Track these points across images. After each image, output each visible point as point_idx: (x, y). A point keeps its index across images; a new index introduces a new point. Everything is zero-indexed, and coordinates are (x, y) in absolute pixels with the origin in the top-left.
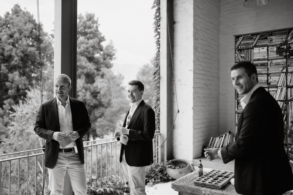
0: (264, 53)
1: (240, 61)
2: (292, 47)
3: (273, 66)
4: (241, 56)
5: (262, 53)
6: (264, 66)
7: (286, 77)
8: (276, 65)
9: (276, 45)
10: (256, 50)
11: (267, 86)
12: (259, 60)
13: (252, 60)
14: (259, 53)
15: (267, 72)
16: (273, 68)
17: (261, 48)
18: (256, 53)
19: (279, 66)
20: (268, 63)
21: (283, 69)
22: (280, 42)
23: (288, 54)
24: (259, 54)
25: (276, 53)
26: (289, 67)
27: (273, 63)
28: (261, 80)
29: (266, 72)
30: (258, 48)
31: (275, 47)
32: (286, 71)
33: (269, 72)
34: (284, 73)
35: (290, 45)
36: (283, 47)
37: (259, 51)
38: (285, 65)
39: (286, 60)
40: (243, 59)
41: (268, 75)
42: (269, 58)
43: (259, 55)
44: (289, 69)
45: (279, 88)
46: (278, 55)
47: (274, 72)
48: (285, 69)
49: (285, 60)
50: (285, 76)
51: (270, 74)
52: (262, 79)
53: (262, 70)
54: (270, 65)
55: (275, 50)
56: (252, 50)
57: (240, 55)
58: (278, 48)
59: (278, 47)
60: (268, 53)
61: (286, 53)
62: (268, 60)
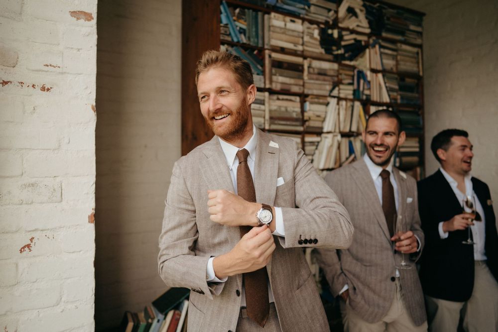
0: (296, 34)
1: (233, 40)
2: (346, 38)
3: (315, 77)
4: (237, 26)
5: (290, 33)
6: (297, 73)
7: (339, 109)
8: (319, 74)
9: (318, 23)
10: (276, 21)
11: (301, 129)
12: (282, 50)
13: (266, 47)
14: (284, 31)
15: (301, 91)
16: (312, 81)
17: (288, 19)
18: (278, 30)
19: (327, 78)
20: (302, 66)
21: (333, 88)
22: (324, 18)
23: (340, 52)
24: (284, 33)
25: (318, 43)
26: (341, 87)
27: (314, 69)
28: (286, 110)
29: (300, 89)
30: (281, 16)
31: (315, 26)
32: (337, 95)
33: (306, 91)
34: (334, 97)
35: (344, 33)
36: (330, 31)
37: (285, 25)
38: (336, 79)
39: (339, 67)
40: (243, 36)
41: (303, 97)
42: (306, 53)
43: (284, 37)
44: (341, 91)
45: (323, 135)
46: (323, 51)
47: (315, 92)
48: (337, 89)
49: (335, 66)
50: (337, 107)
51: (307, 96)
52: (289, 109)
53: (292, 81)
54: (309, 73)
55: (316, 33)
56: (266, 16)
57: (235, 21)
58: (323, 33)
59: (322, 28)
60: (303, 38)
61: (337, 50)
62: (305, 58)
